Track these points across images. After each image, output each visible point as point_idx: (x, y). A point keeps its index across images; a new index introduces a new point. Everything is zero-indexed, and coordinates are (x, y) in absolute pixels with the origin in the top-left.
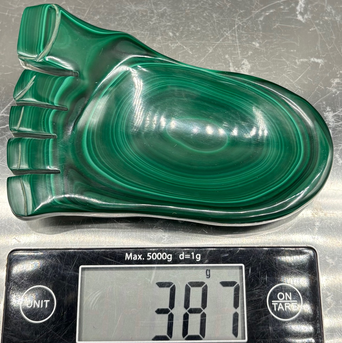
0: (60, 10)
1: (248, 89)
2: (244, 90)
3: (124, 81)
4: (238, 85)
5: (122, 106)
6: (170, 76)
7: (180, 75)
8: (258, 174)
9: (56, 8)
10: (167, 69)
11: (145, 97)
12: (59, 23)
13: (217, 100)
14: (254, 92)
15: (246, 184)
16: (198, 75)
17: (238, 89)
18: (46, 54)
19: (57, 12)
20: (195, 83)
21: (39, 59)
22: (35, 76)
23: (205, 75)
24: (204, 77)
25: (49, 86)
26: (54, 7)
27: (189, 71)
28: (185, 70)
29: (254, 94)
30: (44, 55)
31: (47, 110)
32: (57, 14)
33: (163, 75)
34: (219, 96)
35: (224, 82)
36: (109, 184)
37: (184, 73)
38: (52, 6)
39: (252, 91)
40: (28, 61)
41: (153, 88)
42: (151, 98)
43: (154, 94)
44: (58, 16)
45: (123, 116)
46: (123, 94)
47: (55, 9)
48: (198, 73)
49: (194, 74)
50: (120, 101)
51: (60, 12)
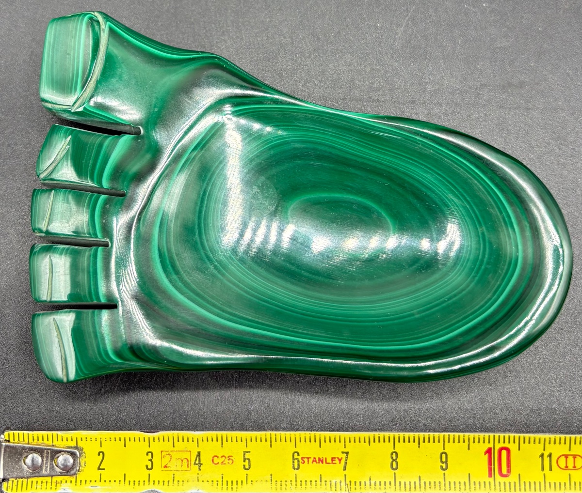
0: (107, 22)
1: (422, 145)
2: (416, 146)
3: (215, 137)
4: (405, 139)
5: (214, 181)
6: (291, 126)
7: (308, 122)
8: (448, 294)
9: (100, 18)
10: (285, 114)
11: (251, 161)
12: (106, 45)
13: (370, 163)
14: (433, 150)
15: (427, 313)
16: (338, 123)
17: (406, 144)
18: (86, 99)
19: (103, 26)
20: (332, 136)
21: (75, 108)
22: (70, 137)
23: (348, 122)
24: (348, 125)
25: (93, 153)
26: (97, 17)
27: (321, 116)
28: (315, 115)
29: (432, 154)
30: (83, 100)
31: (92, 196)
32: (103, 29)
33: (279, 124)
34: (373, 157)
35: (381, 134)
36: (198, 323)
37: (312, 120)
38: (93, 16)
39: (430, 149)
40: (58, 110)
41: (263, 146)
42: (261, 163)
43: (266, 156)
44: (104, 32)
45: (217, 197)
46: (214, 160)
47: (98, 22)
48: (337, 119)
49: (329, 121)
50: (211, 173)
51: (107, 26)
